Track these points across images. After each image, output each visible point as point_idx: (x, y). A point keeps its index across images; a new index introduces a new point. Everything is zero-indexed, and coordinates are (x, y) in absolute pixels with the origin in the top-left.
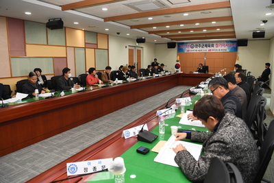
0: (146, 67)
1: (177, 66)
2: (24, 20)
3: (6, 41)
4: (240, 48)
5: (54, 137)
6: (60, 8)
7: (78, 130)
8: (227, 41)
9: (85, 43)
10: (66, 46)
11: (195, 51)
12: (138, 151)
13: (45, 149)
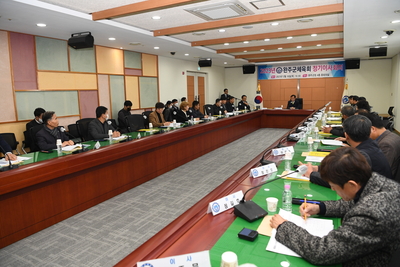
0: (213, 103)
1: (258, 100)
2: (34, 36)
3: (9, 68)
4: (348, 72)
5: (87, 211)
6: (90, 17)
7: (123, 200)
8: (330, 62)
9: (125, 69)
10: (97, 74)
11: (284, 77)
12: (241, 236)
13: (75, 232)
